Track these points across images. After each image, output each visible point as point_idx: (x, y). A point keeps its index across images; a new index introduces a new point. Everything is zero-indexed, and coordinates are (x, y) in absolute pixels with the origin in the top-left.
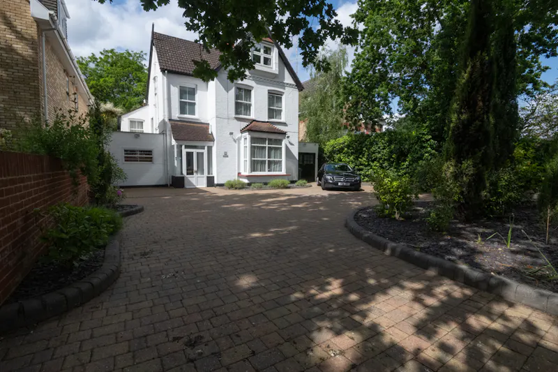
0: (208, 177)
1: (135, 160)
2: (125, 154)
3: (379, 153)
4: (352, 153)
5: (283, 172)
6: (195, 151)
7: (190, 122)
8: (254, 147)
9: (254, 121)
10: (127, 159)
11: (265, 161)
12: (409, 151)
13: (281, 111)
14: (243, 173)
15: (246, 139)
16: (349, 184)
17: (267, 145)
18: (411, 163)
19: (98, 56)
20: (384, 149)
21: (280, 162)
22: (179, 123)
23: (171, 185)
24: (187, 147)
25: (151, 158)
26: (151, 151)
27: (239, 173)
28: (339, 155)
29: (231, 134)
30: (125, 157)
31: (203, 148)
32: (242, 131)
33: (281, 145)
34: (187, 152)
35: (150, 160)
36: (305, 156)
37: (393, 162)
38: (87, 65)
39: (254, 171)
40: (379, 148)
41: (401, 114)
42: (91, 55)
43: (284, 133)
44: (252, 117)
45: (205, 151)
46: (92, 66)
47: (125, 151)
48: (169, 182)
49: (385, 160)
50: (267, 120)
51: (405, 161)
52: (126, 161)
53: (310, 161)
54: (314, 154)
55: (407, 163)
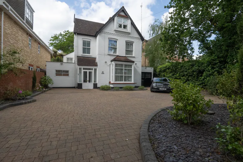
0: (94, 84)
1: (60, 75)
2: (56, 72)
3: (186, 71)
4: (171, 72)
5: (133, 82)
6: (88, 71)
7: (87, 57)
8: (117, 69)
9: (118, 56)
10: (57, 75)
11: (123, 76)
12: (204, 71)
13: (132, 51)
14: (112, 82)
15: (113, 65)
16: (166, 89)
17: (124, 68)
18: (205, 77)
19: (63, 33)
20: (189, 69)
21: (131, 77)
22: (82, 58)
23: (77, 87)
24: (84, 69)
25: (68, 74)
26: (68, 71)
27: (110, 82)
28: (164, 73)
29: (106, 62)
30: (56, 74)
31: (92, 69)
32: (112, 61)
33: (131, 68)
34: (84, 72)
35: (68, 75)
36: (146, 74)
37: (194, 77)
38: (58, 37)
39: (117, 81)
40: (186, 69)
41: (200, 54)
42: (60, 33)
43: (133, 62)
44: (117, 54)
45: (93, 71)
46: (60, 37)
47: (56, 71)
48: (76, 86)
49: (190, 76)
50: (124, 56)
51: (201, 76)
52: (56, 75)
53: (149, 76)
54: (151, 73)
55: (203, 77)
